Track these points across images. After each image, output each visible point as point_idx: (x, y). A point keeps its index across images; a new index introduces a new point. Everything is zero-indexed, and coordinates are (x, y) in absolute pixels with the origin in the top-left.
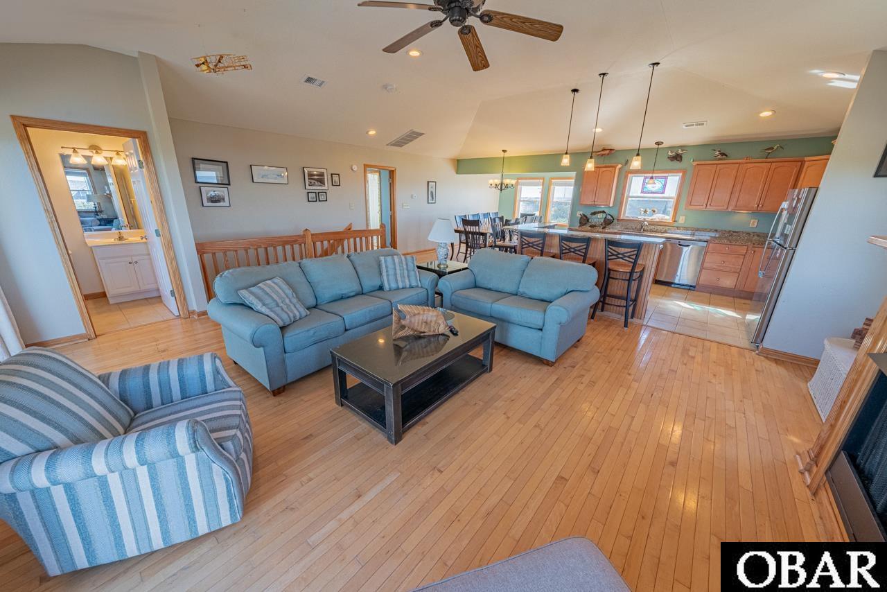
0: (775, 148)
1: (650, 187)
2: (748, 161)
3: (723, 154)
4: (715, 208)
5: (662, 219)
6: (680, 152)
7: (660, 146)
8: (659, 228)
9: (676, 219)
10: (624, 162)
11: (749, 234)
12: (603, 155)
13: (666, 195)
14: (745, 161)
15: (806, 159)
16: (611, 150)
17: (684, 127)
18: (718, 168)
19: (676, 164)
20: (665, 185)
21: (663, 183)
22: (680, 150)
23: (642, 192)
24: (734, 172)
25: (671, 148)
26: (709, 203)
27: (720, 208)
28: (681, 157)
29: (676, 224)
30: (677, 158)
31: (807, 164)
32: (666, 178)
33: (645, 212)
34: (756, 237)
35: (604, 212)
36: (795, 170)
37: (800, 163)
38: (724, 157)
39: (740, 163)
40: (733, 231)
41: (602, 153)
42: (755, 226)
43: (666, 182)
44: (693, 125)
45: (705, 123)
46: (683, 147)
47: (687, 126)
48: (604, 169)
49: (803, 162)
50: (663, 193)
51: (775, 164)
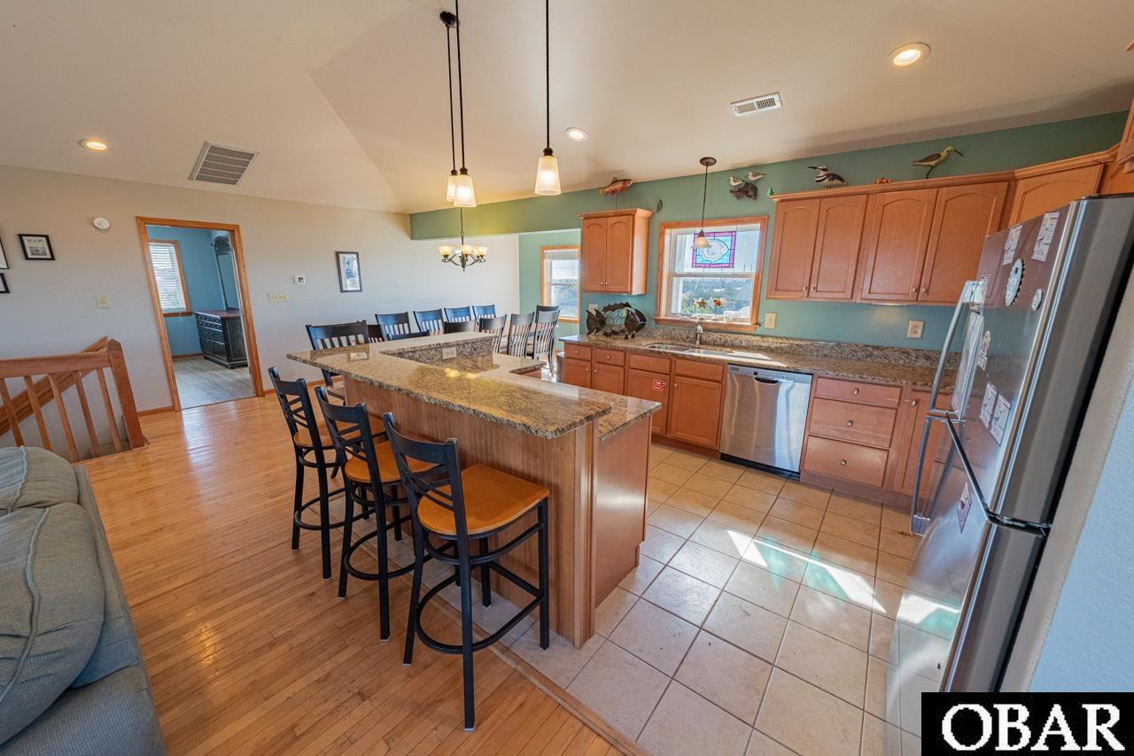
0: (944, 154)
1: (705, 256)
2: (885, 186)
3: (833, 177)
4: (827, 295)
5: (735, 320)
6: (752, 178)
7: (711, 169)
8: (730, 338)
9: (760, 320)
10: (654, 205)
11: (906, 353)
12: (614, 192)
13: (738, 269)
14: (877, 187)
15: (1019, 173)
16: (625, 181)
17: (738, 115)
18: (824, 209)
19: (747, 206)
20: (733, 250)
21: (729, 244)
22: (750, 174)
23: (695, 265)
24: (859, 213)
25: (735, 171)
26: (813, 285)
27: (835, 295)
28: (755, 189)
29: (759, 330)
30: (747, 191)
31: (1022, 184)
32: (733, 234)
33: (702, 304)
34: (921, 362)
35: (627, 305)
36: (995, 203)
37: (1004, 186)
38: (836, 182)
39: (868, 194)
40: (873, 347)
41: (612, 188)
42: (918, 335)
43: (734, 243)
44: (751, 107)
45: (776, 98)
46: (755, 168)
47: (741, 110)
48: (615, 220)
49: (1011, 182)
50: (731, 265)
51: (945, 189)
